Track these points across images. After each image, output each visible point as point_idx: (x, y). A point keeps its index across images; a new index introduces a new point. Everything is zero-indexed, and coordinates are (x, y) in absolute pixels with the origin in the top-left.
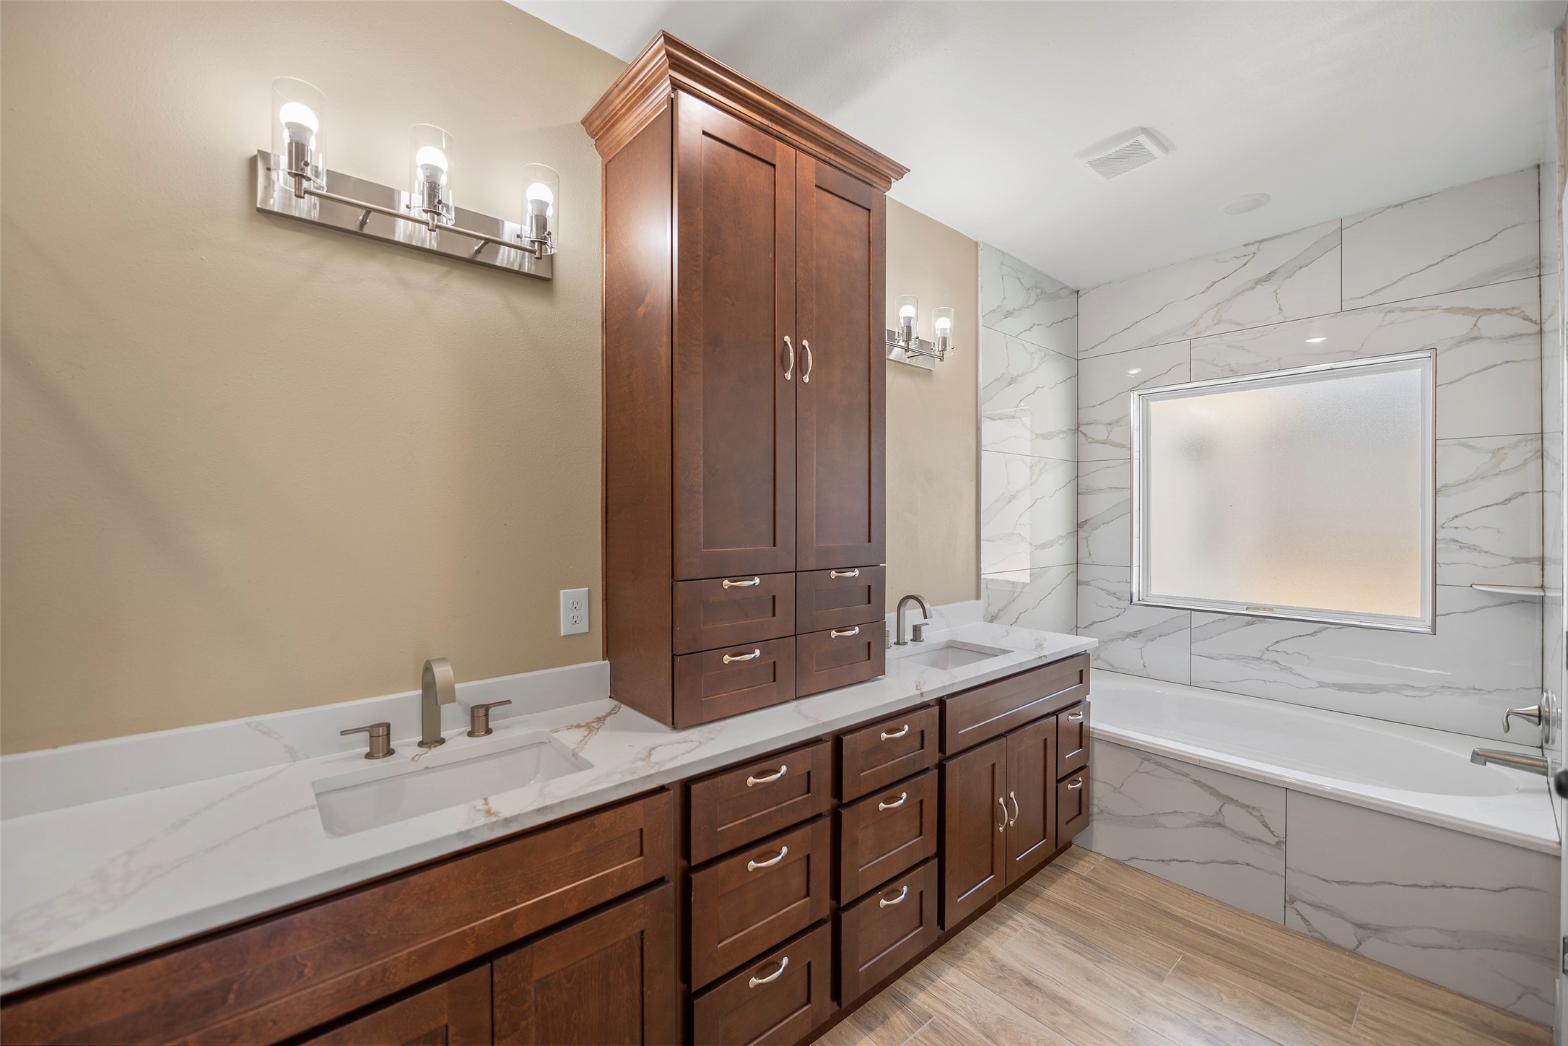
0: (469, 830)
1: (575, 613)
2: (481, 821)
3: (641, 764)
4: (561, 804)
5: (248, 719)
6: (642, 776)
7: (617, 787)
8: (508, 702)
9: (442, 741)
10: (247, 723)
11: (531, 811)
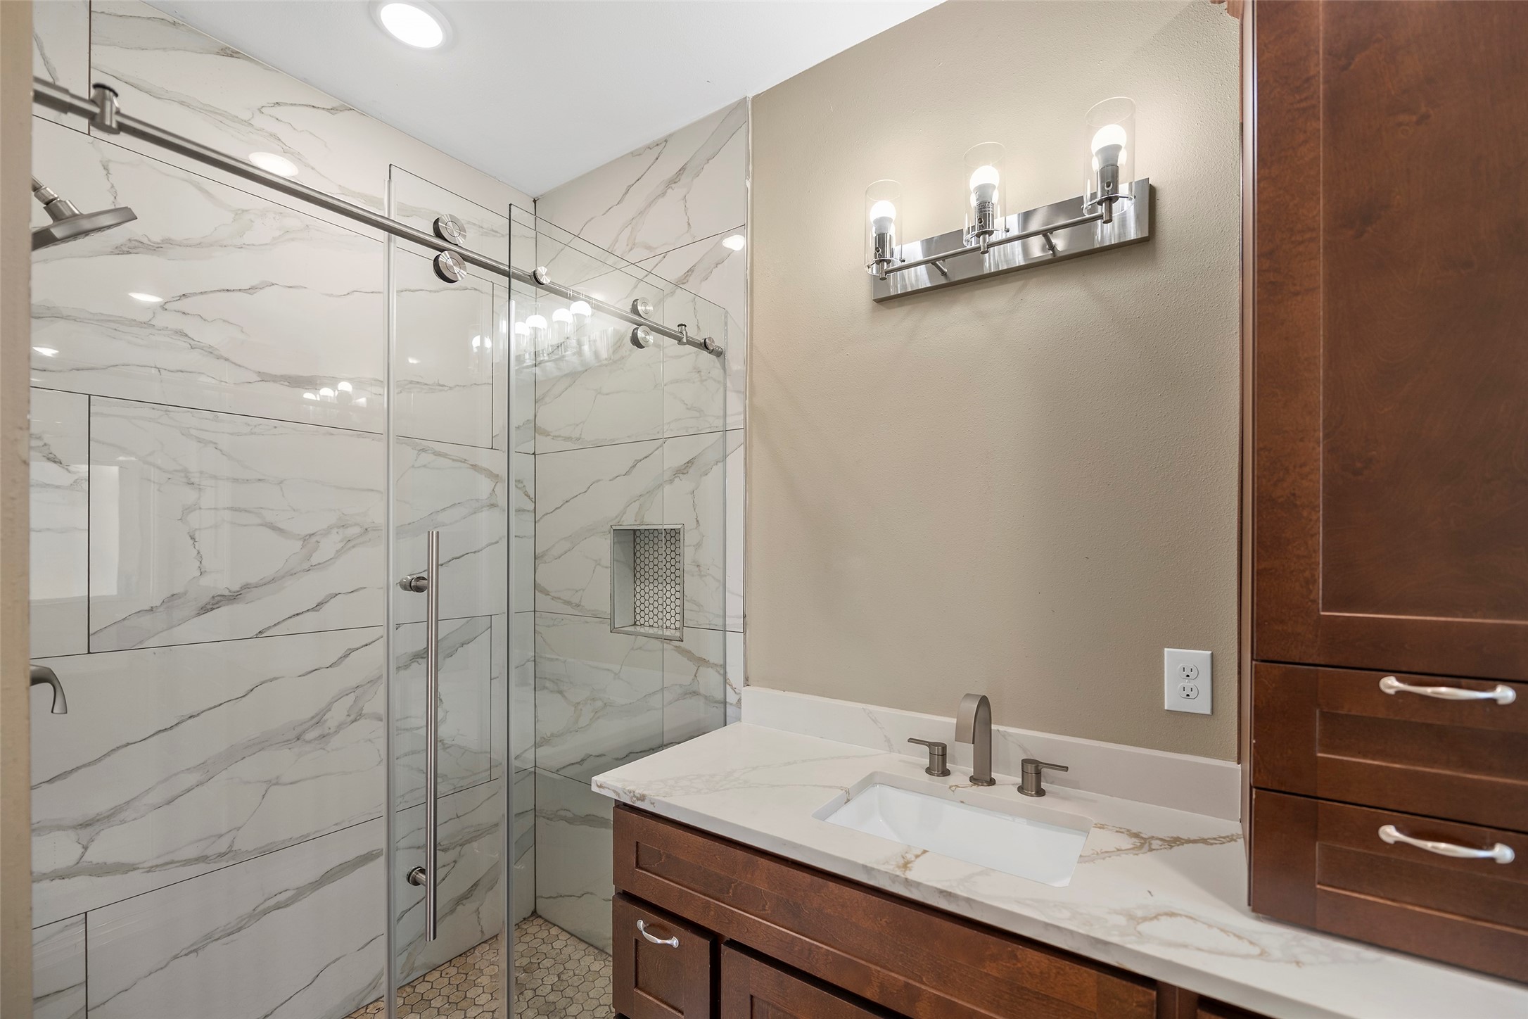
0: (873, 869)
1: (1186, 683)
2: (891, 868)
3: (1122, 920)
4: (969, 901)
5: (864, 706)
6: (1092, 934)
7: (1047, 926)
8: (1066, 769)
9: (992, 782)
10: (864, 710)
11: (932, 887)
